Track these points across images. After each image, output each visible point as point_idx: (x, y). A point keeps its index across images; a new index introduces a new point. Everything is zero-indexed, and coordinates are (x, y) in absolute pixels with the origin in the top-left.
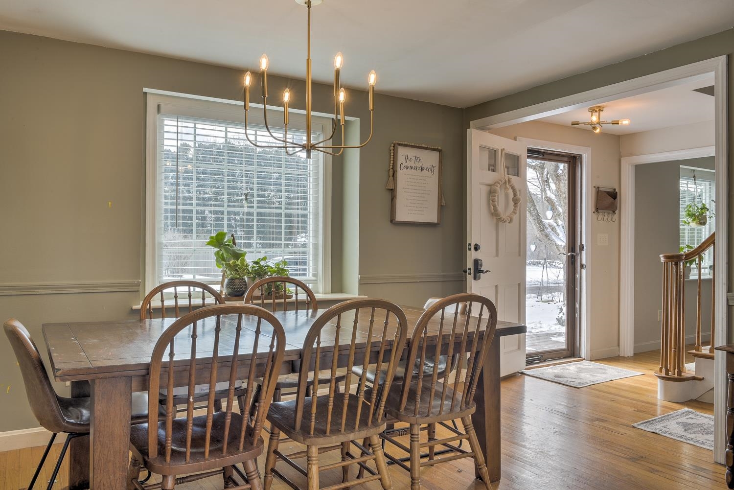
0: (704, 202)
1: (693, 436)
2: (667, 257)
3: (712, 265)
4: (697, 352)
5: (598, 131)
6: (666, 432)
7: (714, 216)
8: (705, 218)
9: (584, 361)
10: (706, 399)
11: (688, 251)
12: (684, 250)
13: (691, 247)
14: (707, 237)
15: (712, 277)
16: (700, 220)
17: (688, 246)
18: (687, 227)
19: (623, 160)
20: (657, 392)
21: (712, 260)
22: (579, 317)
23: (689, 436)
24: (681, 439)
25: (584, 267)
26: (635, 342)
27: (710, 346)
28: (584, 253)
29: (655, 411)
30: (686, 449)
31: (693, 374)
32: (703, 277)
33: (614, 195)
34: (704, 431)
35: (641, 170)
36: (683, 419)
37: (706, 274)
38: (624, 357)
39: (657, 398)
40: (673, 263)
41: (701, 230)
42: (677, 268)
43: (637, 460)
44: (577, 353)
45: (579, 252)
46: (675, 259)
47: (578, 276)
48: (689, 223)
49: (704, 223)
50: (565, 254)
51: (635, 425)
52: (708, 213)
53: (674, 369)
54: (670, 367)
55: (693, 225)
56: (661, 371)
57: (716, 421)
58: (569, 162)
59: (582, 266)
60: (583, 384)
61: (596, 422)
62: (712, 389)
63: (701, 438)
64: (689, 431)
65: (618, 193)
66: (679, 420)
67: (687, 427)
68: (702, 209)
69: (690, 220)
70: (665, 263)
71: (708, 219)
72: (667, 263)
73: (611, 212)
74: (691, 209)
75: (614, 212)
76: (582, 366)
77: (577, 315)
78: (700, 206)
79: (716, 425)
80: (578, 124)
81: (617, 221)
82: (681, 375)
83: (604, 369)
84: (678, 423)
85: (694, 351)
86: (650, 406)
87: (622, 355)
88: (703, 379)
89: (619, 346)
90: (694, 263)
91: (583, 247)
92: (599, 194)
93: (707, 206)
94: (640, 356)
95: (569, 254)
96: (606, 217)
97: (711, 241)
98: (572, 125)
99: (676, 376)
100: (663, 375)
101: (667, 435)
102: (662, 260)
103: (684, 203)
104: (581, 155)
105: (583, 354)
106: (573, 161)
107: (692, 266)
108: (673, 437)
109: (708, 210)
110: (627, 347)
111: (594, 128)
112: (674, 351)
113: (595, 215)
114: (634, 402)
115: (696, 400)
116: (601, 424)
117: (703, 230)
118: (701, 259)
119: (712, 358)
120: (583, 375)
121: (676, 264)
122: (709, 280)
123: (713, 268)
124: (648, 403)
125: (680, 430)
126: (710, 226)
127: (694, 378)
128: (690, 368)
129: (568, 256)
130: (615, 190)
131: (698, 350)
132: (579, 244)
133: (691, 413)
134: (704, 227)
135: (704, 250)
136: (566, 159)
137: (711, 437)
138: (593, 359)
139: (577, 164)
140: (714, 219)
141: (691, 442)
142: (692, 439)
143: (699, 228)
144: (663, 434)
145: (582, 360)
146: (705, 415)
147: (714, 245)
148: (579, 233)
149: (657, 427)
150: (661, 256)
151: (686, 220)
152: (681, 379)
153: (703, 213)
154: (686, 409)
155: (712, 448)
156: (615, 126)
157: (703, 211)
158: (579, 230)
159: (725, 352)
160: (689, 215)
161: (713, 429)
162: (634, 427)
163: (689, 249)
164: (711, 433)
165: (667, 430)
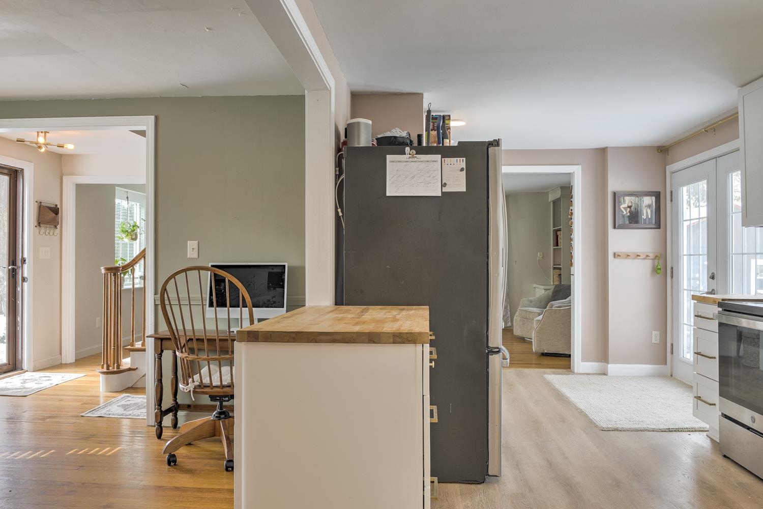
0: (135, 220)
1: (130, 412)
2: (107, 269)
3: (143, 275)
4: (132, 347)
5: (43, 150)
6: (110, 414)
7: (143, 233)
8: (136, 235)
9: (27, 373)
10: (139, 385)
11: (122, 263)
12: (119, 263)
13: (125, 260)
14: (138, 253)
15: (143, 286)
16: (132, 236)
17: (122, 259)
18: (120, 242)
19: (65, 178)
20: (99, 386)
21: (143, 271)
22: (20, 330)
23: (128, 413)
24: (122, 417)
25: (26, 280)
26: (76, 349)
27: (141, 342)
28: (25, 266)
29: (99, 401)
30: (125, 423)
31: (129, 366)
32: (136, 286)
33: (56, 211)
34: (139, 407)
35: (82, 190)
36: (123, 403)
37: (138, 284)
38: (66, 364)
39: (100, 392)
40: (112, 274)
41: (133, 244)
42: (115, 278)
43: (88, 438)
44: (18, 365)
45: (20, 265)
46: (114, 271)
47: (19, 289)
48: (123, 238)
49: (135, 239)
50: (5, 268)
51: (83, 414)
52: (138, 230)
53: (114, 364)
54: (110, 363)
55: (126, 240)
56: (103, 368)
57: (148, 399)
58: (9, 175)
59: (24, 279)
60: (29, 392)
61: (48, 420)
62: (144, 375)
63: (137, 412)
64: (127, 410)
65: (60, 210)
66: (120, 404)
67: (125, 407)
68: (134, 226)
69: (124, 236)
70: (105, 274)
71: (138, 235)
72: (107, 274)
73: (52, 226)
74: (124, 226)
75: (56, 226)
76: (25, 378)
77: (19, 328)
78: (132, 223)
79: (148, 402)
80: (23, 142)
81: (59, 235)
82: (119, 368)
83: (49, 377)
84: (119, 406)
85: (129, 347)
86: (94, 398)
87: (63, 362)
88: (137, 368)
89: (61, 354)
90: (127, 274)
91: (25, 261)
92: (42, 209)
93: (138, 224)
94: (81, 361)
95: (10, 267)
96: (48, 231)
97: (142, 255)
98: (17, 141)
99: (115, 369)
100: (105, 370)
101: (110, 416)
102: (103, 271)
103: (119, 220)
104: (23, 169)
105: (25, 365)
106: (14, 175)
107: (125, 277)
108: (115, 416)
109: (138, 227)
110: (69, 354)
111: (40, 147)
112: (113, 349)
113: (37, 229)
114: (79, 398)
115: (132, 388)
116: (52, 420)
117: (135, 245)
118: (133, 271)
119: (144, 350)
120: (27, 385)
121: (115, 275)
122: (140, 289)
123: (144, 278)
124: (92, 396)
125: (120, 411)
126: (140, 242)
127: (130, 369)
128: (126, 362)
129: (9, 270)
130: (56, 205)
131: (132, 345)
132: (20, 257)
133: (128, 396)
134: (135, 242)
135: (136, 263)
136: (6, 171)
137: (144, 410)
138: (37, 370)
139: (18, 177)
140: (143, 236)
141: (130, 417)
142: (130, 415)
143: (131, 243)
144: (107, 416)
145: (25, 372)
146: (140, 396)
147: (145, 258)
148: (20, 246)
149: (102, 412)
150: (102, 268)
151: (120, 235)
152: (119, 372)
153: (134, 230)
154: (124, 395)
155: (145, 417)
156: (61, 149)
157: (135, 228)
158: (21, 243)
159: (153, 338)
160: (123, 231)
161: (146, 404)
162: (82, 416)
163: (123, 262)
164: (144, 407)
165: (110, 413)
